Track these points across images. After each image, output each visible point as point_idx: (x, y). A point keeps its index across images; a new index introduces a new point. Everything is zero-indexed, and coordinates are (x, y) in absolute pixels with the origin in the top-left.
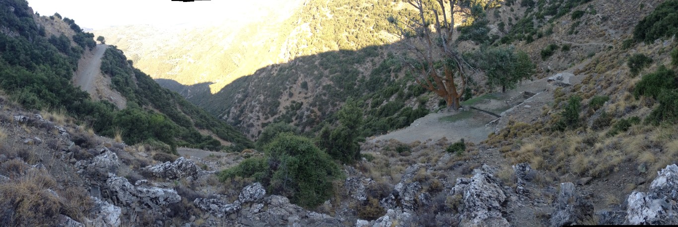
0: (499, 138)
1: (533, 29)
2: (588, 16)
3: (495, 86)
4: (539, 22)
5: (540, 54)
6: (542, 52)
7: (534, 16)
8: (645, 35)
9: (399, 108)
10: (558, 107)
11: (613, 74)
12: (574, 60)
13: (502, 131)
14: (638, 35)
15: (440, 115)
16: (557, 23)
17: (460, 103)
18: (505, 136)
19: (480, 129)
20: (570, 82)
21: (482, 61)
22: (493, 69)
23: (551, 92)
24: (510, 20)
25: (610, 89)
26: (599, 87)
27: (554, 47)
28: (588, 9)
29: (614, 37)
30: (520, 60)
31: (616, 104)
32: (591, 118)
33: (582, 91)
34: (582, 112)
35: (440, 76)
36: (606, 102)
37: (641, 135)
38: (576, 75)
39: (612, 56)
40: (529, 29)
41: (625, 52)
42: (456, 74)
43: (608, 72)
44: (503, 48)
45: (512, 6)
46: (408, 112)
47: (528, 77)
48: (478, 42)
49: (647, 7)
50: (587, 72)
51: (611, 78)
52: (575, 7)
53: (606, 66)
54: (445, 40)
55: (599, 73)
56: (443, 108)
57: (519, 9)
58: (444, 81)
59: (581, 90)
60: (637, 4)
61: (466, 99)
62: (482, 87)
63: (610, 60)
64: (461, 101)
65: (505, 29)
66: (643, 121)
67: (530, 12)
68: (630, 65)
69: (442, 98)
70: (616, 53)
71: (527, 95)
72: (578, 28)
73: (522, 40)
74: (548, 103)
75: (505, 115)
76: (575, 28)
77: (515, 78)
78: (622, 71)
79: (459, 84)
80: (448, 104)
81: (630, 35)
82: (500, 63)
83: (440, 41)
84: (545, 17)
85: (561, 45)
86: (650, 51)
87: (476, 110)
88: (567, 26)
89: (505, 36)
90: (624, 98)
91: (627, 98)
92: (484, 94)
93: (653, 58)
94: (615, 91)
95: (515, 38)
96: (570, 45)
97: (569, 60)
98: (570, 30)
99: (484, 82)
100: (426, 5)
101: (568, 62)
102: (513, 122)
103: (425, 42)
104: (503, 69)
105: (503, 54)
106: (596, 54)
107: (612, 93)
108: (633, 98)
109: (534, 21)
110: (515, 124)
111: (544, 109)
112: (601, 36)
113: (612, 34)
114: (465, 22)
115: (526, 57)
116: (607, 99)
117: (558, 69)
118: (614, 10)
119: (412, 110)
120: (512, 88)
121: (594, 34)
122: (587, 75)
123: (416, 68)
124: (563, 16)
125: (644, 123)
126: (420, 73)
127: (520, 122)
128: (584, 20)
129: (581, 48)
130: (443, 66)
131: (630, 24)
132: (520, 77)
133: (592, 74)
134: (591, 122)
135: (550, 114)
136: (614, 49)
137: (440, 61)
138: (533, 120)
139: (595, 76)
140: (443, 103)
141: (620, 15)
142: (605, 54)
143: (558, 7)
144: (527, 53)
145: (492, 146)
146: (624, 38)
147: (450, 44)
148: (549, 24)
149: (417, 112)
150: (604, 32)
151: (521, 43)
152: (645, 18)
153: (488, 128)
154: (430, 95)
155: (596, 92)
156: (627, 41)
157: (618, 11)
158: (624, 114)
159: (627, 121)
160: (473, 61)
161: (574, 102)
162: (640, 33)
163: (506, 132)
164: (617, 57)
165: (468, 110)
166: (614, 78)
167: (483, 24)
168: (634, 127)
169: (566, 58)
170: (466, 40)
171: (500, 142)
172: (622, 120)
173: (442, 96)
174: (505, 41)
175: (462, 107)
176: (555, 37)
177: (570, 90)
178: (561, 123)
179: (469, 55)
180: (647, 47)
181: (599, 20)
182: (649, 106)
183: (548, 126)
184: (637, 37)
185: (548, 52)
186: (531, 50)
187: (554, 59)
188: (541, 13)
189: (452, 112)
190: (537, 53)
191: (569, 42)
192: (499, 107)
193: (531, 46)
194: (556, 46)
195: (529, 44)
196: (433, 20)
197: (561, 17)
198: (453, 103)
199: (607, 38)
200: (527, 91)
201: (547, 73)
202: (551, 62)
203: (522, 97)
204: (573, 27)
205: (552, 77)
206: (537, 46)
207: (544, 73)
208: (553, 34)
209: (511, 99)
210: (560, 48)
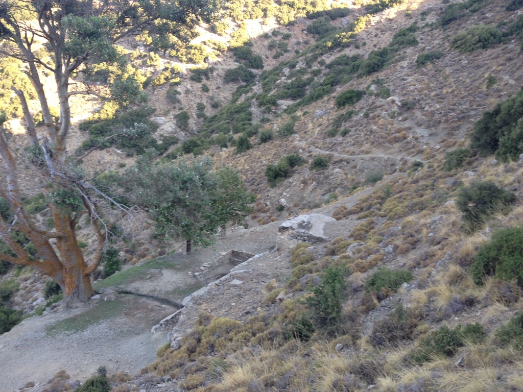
0: (179, 356)
1: (250, 124)
2: (371, 101)
3: (172, 241)
4: (264, 112)
5: (263, 174)
6: (269, 169)
7: (254, 100)
8: (497, 141)
10: (298, 286)
11: (422, 221)
12: (335, 188)
13: (185, 339)
14: (482, 141)
15: (49, 318)
16: (304, 114)
17: (94, 283)
18: (191, 351)
19: (142, 337)
20: (324, 234)
21: (141, 190)
22: (165, 205)
23: (284, 254)
24: (201, 107)
25: (413, 256)
26: (390, 248)
27: (293, 162)
28: (373, 87)
29: (427, 144)
30: (221, 187)
31: (428, 290)
32: (369, 317)
33: (351, 254)
34: (350, 302)
35: (43, 228)
36: (405, 285)
37: (488, 370)
38: (338, 219)
39: (421, 183)
40: (244, 125)
41: (451, 176)
42: (81, 221)
43: (411, 218)
44: (186, 162)
45: (204, 81)
47: (238, 220)
48: (132, 150)
49: (503, 83)
50: (362, 214)
51: (418, 231)
52: (345, 82)
53: (406, 203)
54: (49, 151)
55: (391, 219)
56: (55, 302)
57: (218, 88)
58: (51, 240)
59: (349, 253)
60: (480, 77)
61: (108, 274)
62: (142, 244)
63: (416, 192)
64: (96, 279)
65: (190, 126)
66: (492, 336)
67: (246, 92)
68: (463, 206)
69: (51, 279)
70: (430, 176)
71: (236, 257)
72: (348, 124)
73: (226, 147)
74: (277, 277)
75: (191, 304)
76: (343, 124)
77: (211, 222)
78: (444, 216)
79: (90, 241)
80: (65, 290)
81: (463, 140)
82: (180, 194)
83: (37, 152)
84: (280, 102)
85: (310, 156)
86: (510, 178)
87: (131, 297)
88: (324, 121)
89: (190, 138)
90: (446, 278)
91: (455, 280)
92: (148, 258)
93: (517, 194)
94: (428, 261)
95: (212, 143)
96: (330, 157)
97: (326, 187)
98: (330, 128)
99: (145, 235)
101: (322, 192)
102: (208, 319)
104: (187, 206)
105: (187, 174)
106: (385, 176)
107: (419, 264)
108: (470, 281)
109: (254, 109)
110: (212, 324)
111: (270, 288)
112: (397, 140)
113: (422, 136)
114: (99, 112)
115: (235, 180)
116: (408, 278)
117: (301, 206)
118: (428, 88)
120: (206, 244)
121: (382, 137)
122: (364, 222)
124: (318, 101)
125: (494, 342)
127: (221, 318)
128: (362, 108)
129: (353, 164)
130: (47, 206)
131: (463, 117)
132: (221, 220)
133: (374, 219)
134: (369, 325)
135: (281, 300)
136: (426, 168)
137: (41, 196)
138: (247, 313)
139: (381, 225)
140: (53, 290)
141: (440, 98)
142: (405, 177)
143: (309, 84)
144: (238, 172)
145: (167, 377)
146: (449, 147)
147: (63, 158)
148: (285, 116)
150: (403, 132)
151: (224, 153)
152: (499, 106)
153: (157, 335)
154: (22, 276)
155: (382, 260)
156: (455, 152)
157: (438, 92)
158: (447, 316)
159: (454, 333)
160: (121, 190)
161: (334, 277)
162: (485, 138)
163: (192, 341)
164: (433, 185)
165: (113, 297)
166: (425, 231)
167: (141, 116)
168: (470, 348)
169: (319, 183)
170: (102, 147)
171: (181, 365)
172: (442, 329)
173: (50, 274)
174: (188, 148)
175: (98, 293)
176: (297, 142)
177: (325, 250)
178: (305, 323)
179: (111, 177)
180: (501, 167)
181: (395, 109)
182: (508, 303)
183: (276, 326)
184: (479, 146)
185: (282, 171)
186: (246, 165)
187: (294, 183)
188: (269, 95)
189: (77, 307)
190: (257, 171)
191: (327, 152)
192: (179, 285)
193: (245, 157)
194: (300, 158)
195: (243, 153)
196: (16, 110)
197: (314, 103)
198: (78, 287)
199: (410, 146)
200: (236, 250)
201: (279, 213)
202: (288, 190)
203: (226, 262)
204: (338, 122)
205: (288, 221)
206: (257, 157)
207: (272, 213)
208: (294, 135)
209: (202, 268)
210: (308, 163)
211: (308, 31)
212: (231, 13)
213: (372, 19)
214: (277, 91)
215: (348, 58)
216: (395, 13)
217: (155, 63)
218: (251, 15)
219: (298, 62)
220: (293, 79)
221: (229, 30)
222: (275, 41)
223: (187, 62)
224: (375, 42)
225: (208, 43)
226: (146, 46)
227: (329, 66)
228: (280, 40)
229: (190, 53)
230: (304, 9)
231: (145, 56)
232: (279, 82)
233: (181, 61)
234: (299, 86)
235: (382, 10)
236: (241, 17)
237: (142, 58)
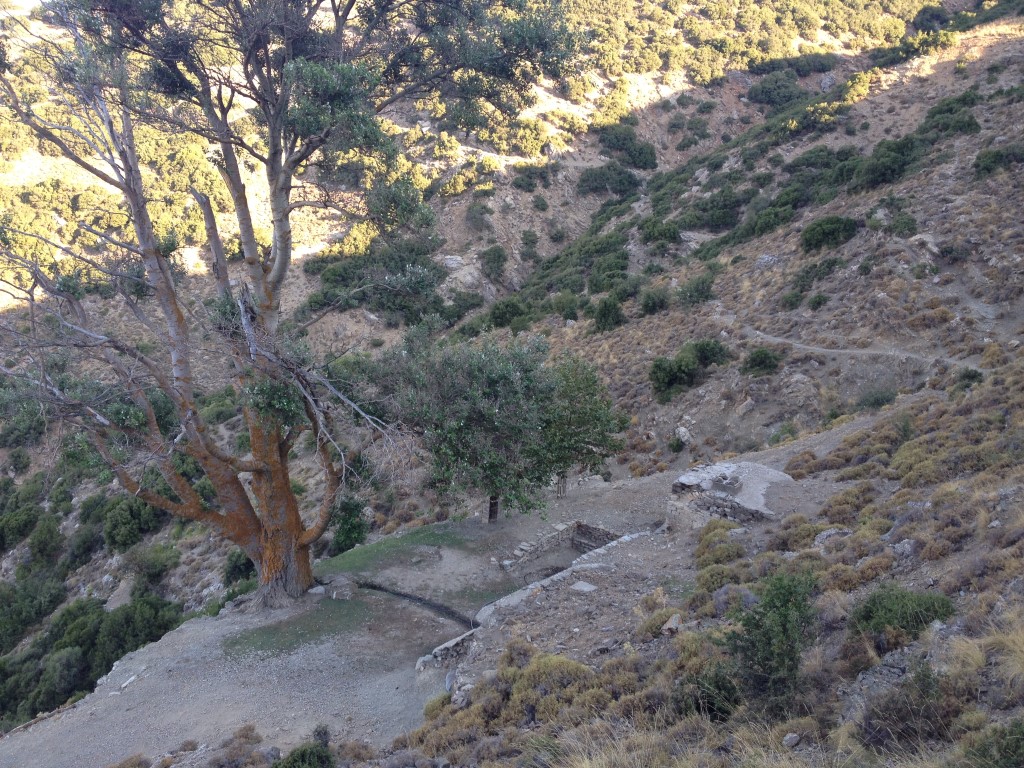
0: (467, 721)
1: (624, 277)
2: (874, 241)
3: (462, 495)
4: (653, 254)
5: (645, 376)
6: (658, 367)
7: (634, 230)
9: (41, 614)
10: (708, 607)
11: (978, 495)
12: (793, 413)
13: (480, 690)
15: (231, 623)
16: (734, 262)
17: (316, 564)
18: (491, 714)
19: (397, 677)
20: (766, 505)
21: (411, 392)
22: (453, 424)
23: (681, 538)
24: (530, 240)
25: (954, 567)
26: (906, 546)
27: (709, 355)
28: (880, 214)
29: (991, 335)
30: (564, 395)
31: (986, 640)
32: (856, 685)
33: (822, 552)
34: (817, 650)
35: (229, 453)
36: (937, 625)
38: (797, 477)
39: (977, 415)
40: (611, 277)
42: (299, 445)
43: (952, 486)
44: (496, 345)
45: (540, 190)
46: (84, 625)
47: (592, 463)
48: (398, 316)
50: (849, 470)
51: (968, 515)
52: (823, 201)
53: (943, 455)
54: (250, 310)
55: (908, 484)
56: (241, 592)
57: (565, 204)
58: (242, 476)
59: (818, 548)
61: (340, 548)
62: (407, 495)
63: (964, 432)
64: (318, 555)
65: (507, 274)
67: (619, 214)
69: (237, 549)
70: (996, 402)
71: (585, 537)
72: (825, 286)
73: (575, 318)
74: (665, 583)
75: (493, 621)
76: (815, 284)
77: (540, 462)
79: (312, 482)
80: (263, 572)
82: (483, 405)
83: (229, 310)
84: (685, 235)
85: (744, 345)
87: (381, 596)
88: (776, 276)
89: (506, 298)
92: (416, 523)
94: (987, 579)
95: (547, 308)
96: (785, 350)
97: (774, 410)
98: (787, 292)
99: (415, 476)
100: (159, 172)
101: (764, 419)
102: (525, 654)
103: (160, 313)
104: (496, 429)
105: (498, 368)
106: (900, 396)
107: (967, 583)
109: (632, 247)
110: (532, 666)
111: (651, 606)
112: (928, 324)
113: (983, 319)
114: (341, 241)
115: (590, 384)
117: (720, 445)
118: (998, 220)
119: (102, 612)
120: (528, 507)
121: (897, 316)
122: (851, 486)
123: (120, 423)
124: (764, 237)
126: (138, 445)
127: (551, 657)
128: (857, 255)
129: (832, 366)
130: (240, 410)
132: (560, 459)
133: (873, 482)
134: (857, 701)
135: (673, 632)
136: (987, 385)
137: (230, 392)
138: (603, 651)
139: (888, 495)
140: (240, 571)
142: (942, 400)
143: (746, 201)
144: (596, 369)
147: (273, 325)
148: (695, 263)
149: (128, 620)
150: (942, 308)
151: (571, 329)
153: (426, 676)
154: (187, 539)
155: (888, 568)
157: (1018, 229)
160: (372, 391)
161: (786, 597)
163: (494, 696)
164: (1003, 421)
165: (348, 594)
166: (983, 515)
167: (417, 252)
169: (760, 401)
170: (342, 310)
171: (471, 740)
172: (1017, 724)
173: (237, 539)
174: (504, 317)
175: (321, 583)
176: (718, 316)
177: (767, 538)
178: (720, 684)
179: (358, 366)
181: (926, 259)
183: (660, 684)
185: (684, 372)
186: (611, 357)
187: (707, 398)
188: (664, 222)
189: (281, 607)
190: (634, 368)
191: (779, 340)
192: (471, 582)
193: (611, 341)
194: (721, 349)
195: (607, 332)
196: (194, 231)
197: (756, 240)
198: (285, 568)
199: (955, 337)
200: (585, 522)
201: (673, 455)
202: (694, 410)
203: (563, 545)
204: (804, 281)
205: (692, 473)
206: (635, 342)
207: (658, 454)
208: (710, 302)
209: (517, 552)
210: (737, 358)
211: (750, 98)
212: (598, 60)
213: (883, 77)
214: (681, 214)
215: (830, 153)
216: (933, 67)
217: (450, 153)
218: (638, 64)
219: (727, 158)
220: (716, 191)
221: (593, 94)
222: (682, 117)
223: (509, 153)
224: (888, 123)
225: (551, 117)
226: (433, 120)
227: (791, 169)
228: (693, 115)
229: (515, 136)
230: (744, 54)
231: (431, 139)
232: (686, 195)
233: (498, 151)
234: (725, 206)
235: (906, 60)
236: (617, 69)
237: (426, 143)
